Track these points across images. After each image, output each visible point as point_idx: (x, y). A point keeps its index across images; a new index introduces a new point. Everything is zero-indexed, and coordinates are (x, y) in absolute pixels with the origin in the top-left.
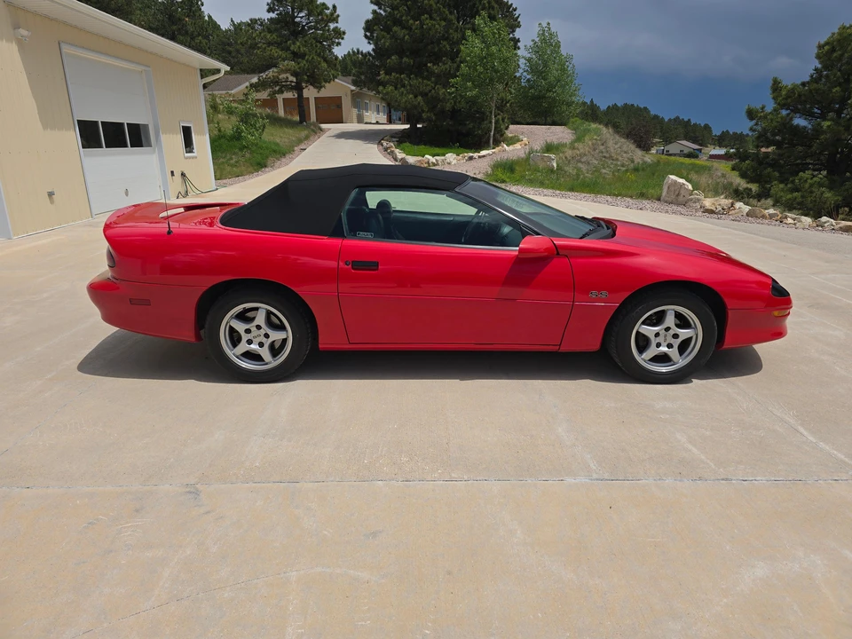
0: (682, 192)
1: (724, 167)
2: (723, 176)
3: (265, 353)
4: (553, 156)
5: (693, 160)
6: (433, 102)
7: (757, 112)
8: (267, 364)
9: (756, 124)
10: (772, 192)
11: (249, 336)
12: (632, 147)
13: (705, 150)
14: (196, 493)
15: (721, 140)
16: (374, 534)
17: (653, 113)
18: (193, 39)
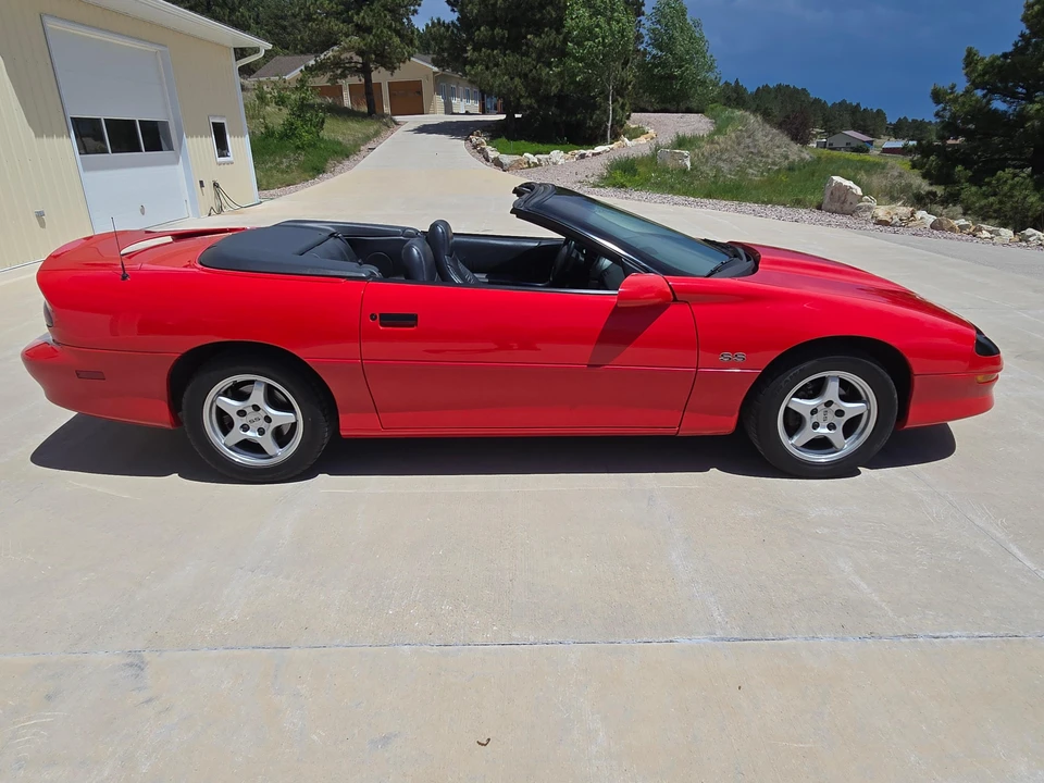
0: (850, 199)
1: (900, 164)
2: (901, 175)
3: (267, 443)
4: (686, 153)
5: (863, 156)
6: (535, 86)
7: (946, 93)
8: (271, 457)
9: (944, 109)
10: (963, 196)
11: (244, 420)
12: (786, 140)
13: (877, 142)
14: (139, 666)
15: (897, 130)
16: (386, 740)
17: (813, 96)
18: (233, 10)
